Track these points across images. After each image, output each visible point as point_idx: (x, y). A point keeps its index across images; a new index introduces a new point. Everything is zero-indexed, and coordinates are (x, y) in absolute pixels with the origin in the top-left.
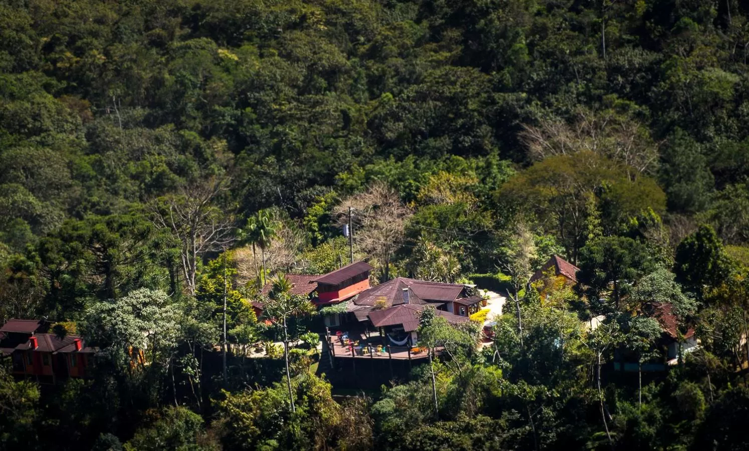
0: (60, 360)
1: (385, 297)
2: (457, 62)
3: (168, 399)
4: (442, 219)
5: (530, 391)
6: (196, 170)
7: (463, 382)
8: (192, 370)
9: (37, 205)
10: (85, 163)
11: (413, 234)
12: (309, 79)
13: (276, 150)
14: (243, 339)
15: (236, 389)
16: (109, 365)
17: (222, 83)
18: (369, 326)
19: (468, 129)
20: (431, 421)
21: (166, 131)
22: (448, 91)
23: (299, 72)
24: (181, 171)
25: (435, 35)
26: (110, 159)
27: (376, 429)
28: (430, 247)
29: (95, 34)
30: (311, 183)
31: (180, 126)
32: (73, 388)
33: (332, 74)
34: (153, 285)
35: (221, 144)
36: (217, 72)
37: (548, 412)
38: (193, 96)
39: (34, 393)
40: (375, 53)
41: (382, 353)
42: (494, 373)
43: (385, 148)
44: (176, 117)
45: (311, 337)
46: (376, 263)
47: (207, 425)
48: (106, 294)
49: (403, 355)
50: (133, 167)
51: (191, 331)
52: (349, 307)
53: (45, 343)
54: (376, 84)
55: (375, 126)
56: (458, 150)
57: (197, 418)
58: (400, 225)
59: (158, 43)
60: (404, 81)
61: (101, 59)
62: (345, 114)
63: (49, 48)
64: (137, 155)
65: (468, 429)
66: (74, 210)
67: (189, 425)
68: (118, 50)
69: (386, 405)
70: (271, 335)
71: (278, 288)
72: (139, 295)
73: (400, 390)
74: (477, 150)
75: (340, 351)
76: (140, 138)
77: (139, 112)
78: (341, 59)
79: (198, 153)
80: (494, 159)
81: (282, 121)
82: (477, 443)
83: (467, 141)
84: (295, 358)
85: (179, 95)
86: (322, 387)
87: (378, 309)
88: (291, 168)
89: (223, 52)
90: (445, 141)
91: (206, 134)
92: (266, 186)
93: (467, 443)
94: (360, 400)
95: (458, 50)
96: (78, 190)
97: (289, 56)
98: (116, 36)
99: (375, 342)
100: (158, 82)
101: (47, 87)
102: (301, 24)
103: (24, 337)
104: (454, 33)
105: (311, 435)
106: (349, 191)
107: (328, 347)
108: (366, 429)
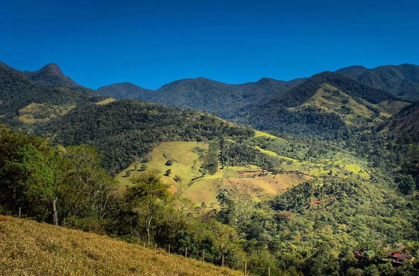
0: (361, 257)
1: (400, 256)
2: (415, 230)
3: (373, 263)
4: (409, 248)
5: (416, 270)
6: (382, 238)
7: (408, 267)
8: (376, 261)
9: (363, 239)
10: (369, 235)
11: (405, 249)
12: (397, 229)
13: (391, 237)
14: (382, 258)
15: (381, 263)
16: (366, 258)
17: (386, 228)
18: (398, 259)
19: (415, 238)
20: (403, 271)
21: (379, 233)
22: (413, 233)
23: (396, 228)
24: (380, 237)
25: (413, 226)
26: (372, 235)
27: (397, 271)
28: (407, 251)
29: (372, 221)
30: (395, 241)
31: (381, 232)
32: (362, 260)
33: (400, 229)
34: (372, 250)
35: (385, 235)
36: (386, 227)
37: (418, 273)
38: (383, 229)
39: (357, 260)
40: (406, 227)
41: (399, 262)
42: (412, 267)
43: (405, 238)
44: (380, 231)
45: (391, 259)
46: (400, 252)
47: (377, 267)
48: (367, 250)
49: (401, 263)
50: (375, 236)
51: (376, 256)
52: (395, 256)
53: (359, 255)
54: (405, 231)
55: (404, 236)
56: (413, 240)
57: (376, 266)
58: (404, 248)
59: (380, 222)
60: (408, 231)
61: (372, 223)
62: (400, 234)
63: (367, 221)
64: (375, 235)
65: (407, 273)
66: (367, 240)
67: (375, 267)
68: (375, 223)
69: (398, 268)
70: (386, 258)
71: (387, 253)
72: (370, 251)
73: (400, 267)
74: (416, 240)
75: (394, 261)
76: (376, 233)
77: (376, 230)
78: (401, 227)
79: (383, 236)
80: (417, 241)
81: (393, 233)
82: (408, 275)
83: (415, 239)
84: (388, 261)
85: (381, 229)
86: (391, 265)
87: (399, 257)
88: (393, 239)
89: (387, 225)
90: (412, 239)
91: (384, 234)
92: (390, 241)
93: (407, 274)
94: (396, 267)
95: (415, 228)
96: (368, 238)
97: (395, 226)
98: (375, 221)
99: (398, 261)
100: (379, 227)
101: (366, 226)
102: (397, 222)
103: (357, 254)
104: (415, 226)
105: (389, 270)
106: (398, 243)
107: (392, 260)
108: (396, 271)
